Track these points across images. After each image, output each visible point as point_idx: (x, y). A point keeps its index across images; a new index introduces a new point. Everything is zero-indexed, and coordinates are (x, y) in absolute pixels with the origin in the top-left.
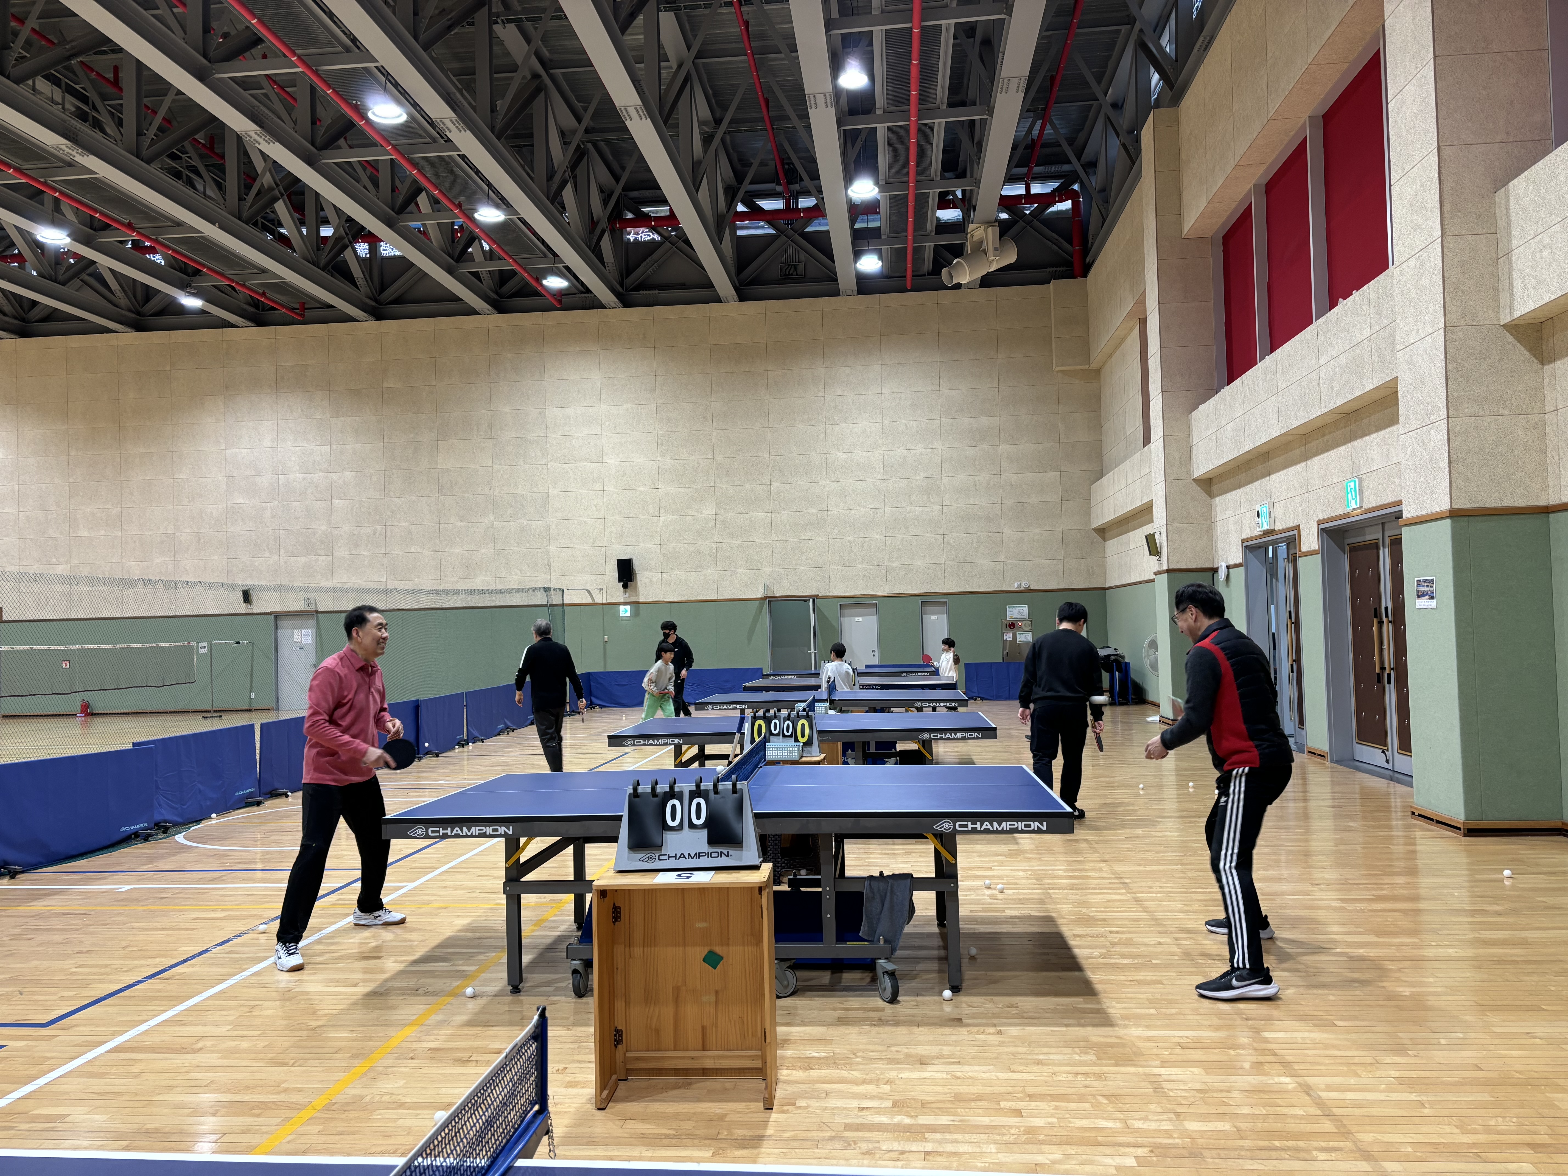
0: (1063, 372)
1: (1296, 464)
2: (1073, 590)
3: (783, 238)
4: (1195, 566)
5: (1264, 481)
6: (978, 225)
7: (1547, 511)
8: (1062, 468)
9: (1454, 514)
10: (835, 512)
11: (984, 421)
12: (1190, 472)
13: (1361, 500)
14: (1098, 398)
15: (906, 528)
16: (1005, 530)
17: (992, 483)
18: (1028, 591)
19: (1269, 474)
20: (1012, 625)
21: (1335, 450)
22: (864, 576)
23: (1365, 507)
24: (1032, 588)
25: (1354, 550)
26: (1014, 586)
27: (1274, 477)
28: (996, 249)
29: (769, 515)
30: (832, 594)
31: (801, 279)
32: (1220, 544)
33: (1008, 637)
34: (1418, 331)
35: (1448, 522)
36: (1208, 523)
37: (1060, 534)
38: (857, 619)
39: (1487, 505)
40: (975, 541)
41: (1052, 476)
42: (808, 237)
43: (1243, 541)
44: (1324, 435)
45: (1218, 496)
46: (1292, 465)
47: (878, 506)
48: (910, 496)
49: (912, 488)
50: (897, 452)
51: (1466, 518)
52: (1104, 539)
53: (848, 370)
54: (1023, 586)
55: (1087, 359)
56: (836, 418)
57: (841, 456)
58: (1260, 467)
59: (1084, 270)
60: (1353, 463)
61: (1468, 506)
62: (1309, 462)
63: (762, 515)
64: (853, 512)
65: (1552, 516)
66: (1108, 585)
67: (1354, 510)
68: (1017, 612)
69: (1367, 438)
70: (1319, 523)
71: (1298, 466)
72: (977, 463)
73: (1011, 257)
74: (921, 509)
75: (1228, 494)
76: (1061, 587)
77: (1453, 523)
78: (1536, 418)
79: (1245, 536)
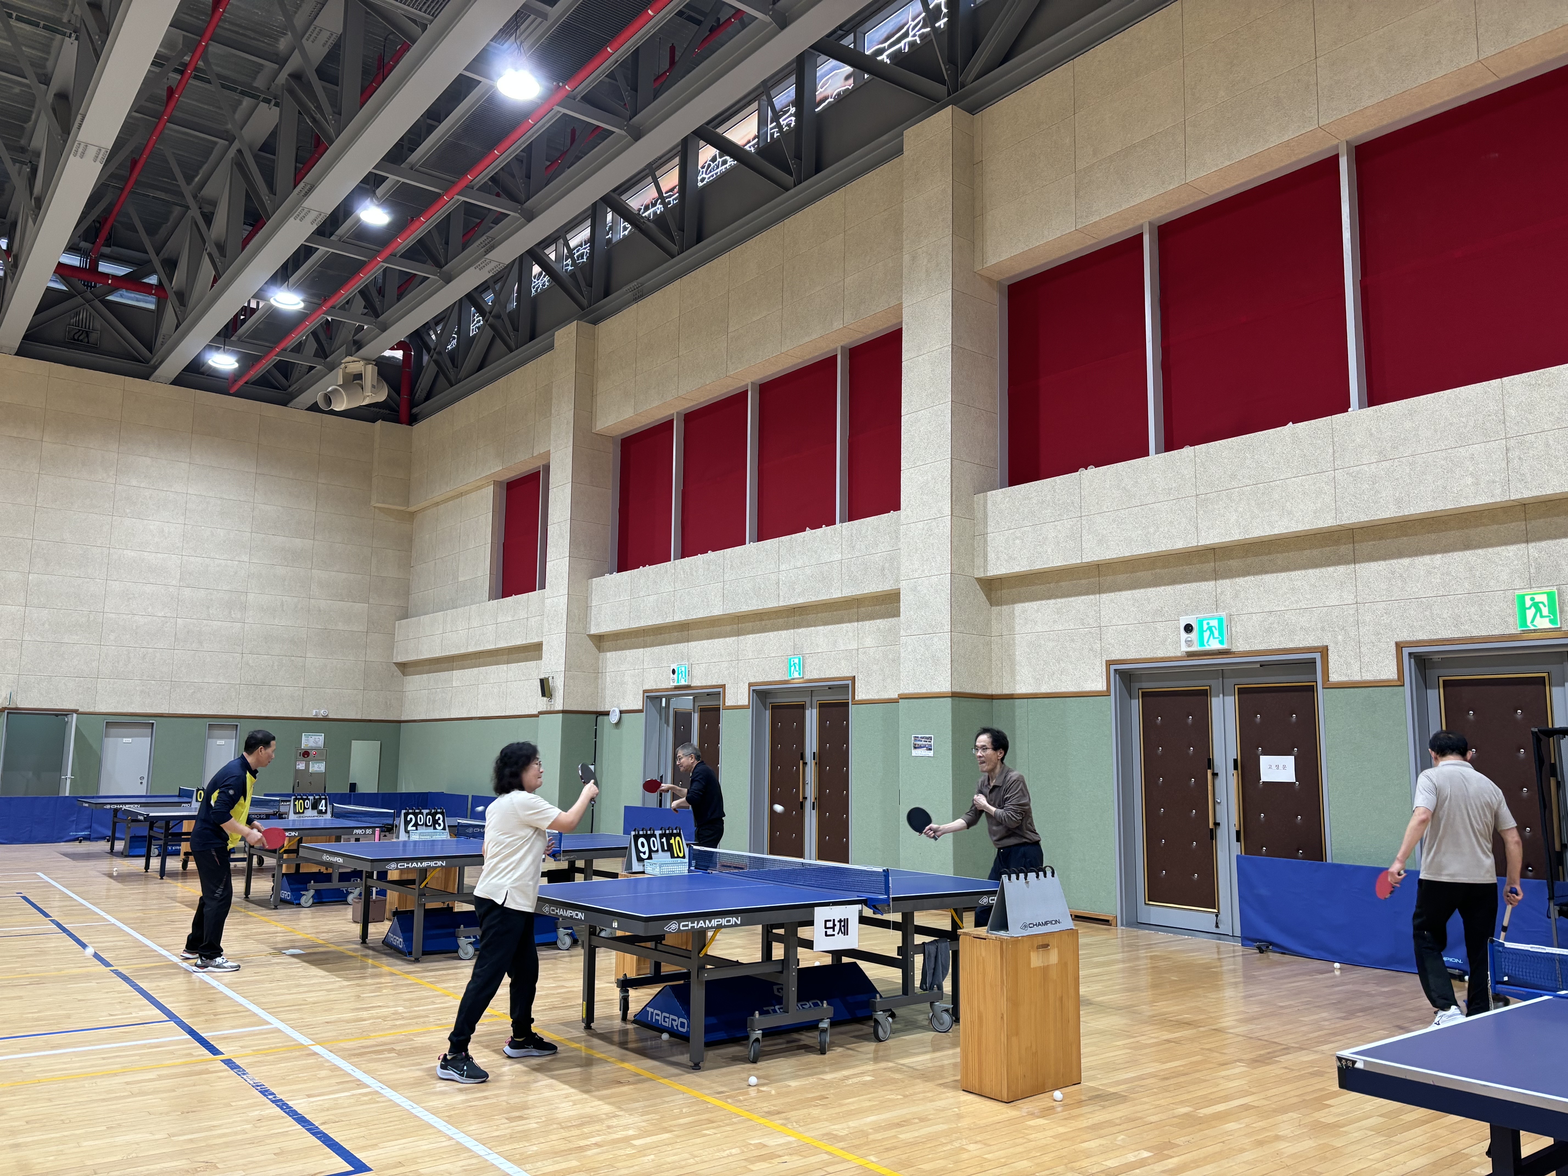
0: (379, 508)
1: (725, 637)
2: (370, 721)
3: (79, 299)
4: (583, 709)
5: (681, 646)
6: (356, 359)
7: (992, 697)
8: (371, 600)
9: (954, 695)
10: (113, 616)
11: (298, 543)
12: (585, 628)
13: (804, 672)
14: (411, 540)
15: (200, 643)
16: (308, 655)
17: (299, 607)
18: (325, 719)
19: (688, 641)
20: (306, 754)
21: (775, 633)
22: (142, 692)
23: (806, 677)
24: (330, 716)
25: (775, 708)
26: (312, 714)
27: (693, 644)
28: (373, 386)
29: (22, 609)
30: (97, 710)
31: (94, 348)
32: (608, 692)
33: (301, 766)
34: (923, 571)
35: (950, 699)
36: (596, 673)
37: (363, 665)
38: (125, 740)
39: (967, 691)
40: (276, 664)
41: (360, 607)
42: (110, 305)
43: (645, 691)
44: (762, 620)
45: (610, 651)
46: (719, 637)
47: (169, 615)
48: (208, 608)
49: (211, 600)
50: (198, 559)
51: (957, 698)
52: (404, 674)
53: (148, 461)
54: (322, 713)
55: (407, 502)
56: (128, 511)
57: (130, 554)
58: (676, 634)
59: (412, 420)
60: (795, 645)
61: (959, 691)
62: (741, 638)
63: (14, 609)
64: (137, 617)
65: (994, 701)
66: (403, 718)
67: (794, 679)
68: (312, 740)
69: (813, 628)
70: (750, 685)
71: (727, 639)
72: (286, 583)
73: (382, 396)
74: (219, 623)
75: (627, 652)
76: (359, 717)
77: (952, 700)
78: (988, 638)
79: (647, 687)
